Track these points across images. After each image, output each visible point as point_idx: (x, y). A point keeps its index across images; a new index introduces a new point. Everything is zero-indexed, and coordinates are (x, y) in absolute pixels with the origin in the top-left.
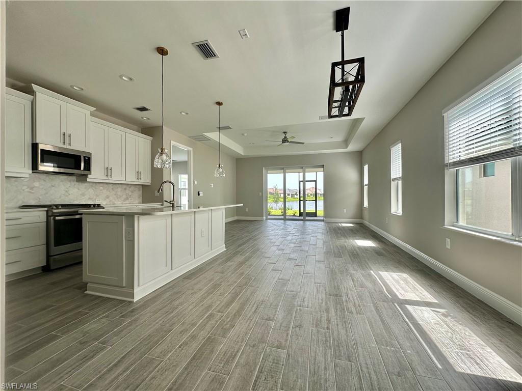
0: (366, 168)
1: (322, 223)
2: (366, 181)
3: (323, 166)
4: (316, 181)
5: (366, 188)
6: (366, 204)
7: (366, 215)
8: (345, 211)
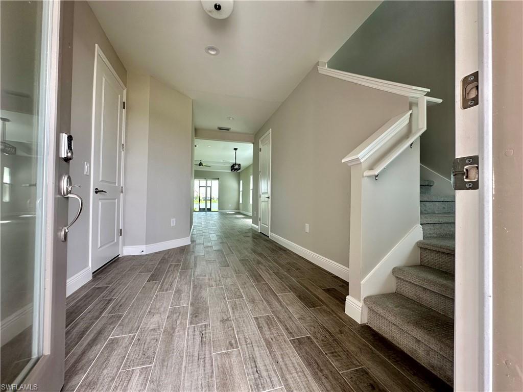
0: (241, 182)
1: (217, 213)
2: (241, 189)
3: (218, 179)
4: (211, 187)
5: (241, 193)
6: (241, 202)
7: (241, 207)
8: (230, 205)
